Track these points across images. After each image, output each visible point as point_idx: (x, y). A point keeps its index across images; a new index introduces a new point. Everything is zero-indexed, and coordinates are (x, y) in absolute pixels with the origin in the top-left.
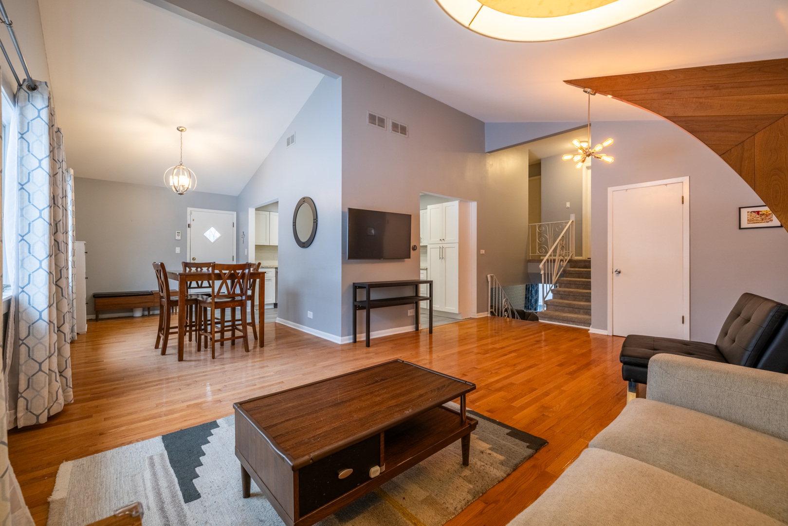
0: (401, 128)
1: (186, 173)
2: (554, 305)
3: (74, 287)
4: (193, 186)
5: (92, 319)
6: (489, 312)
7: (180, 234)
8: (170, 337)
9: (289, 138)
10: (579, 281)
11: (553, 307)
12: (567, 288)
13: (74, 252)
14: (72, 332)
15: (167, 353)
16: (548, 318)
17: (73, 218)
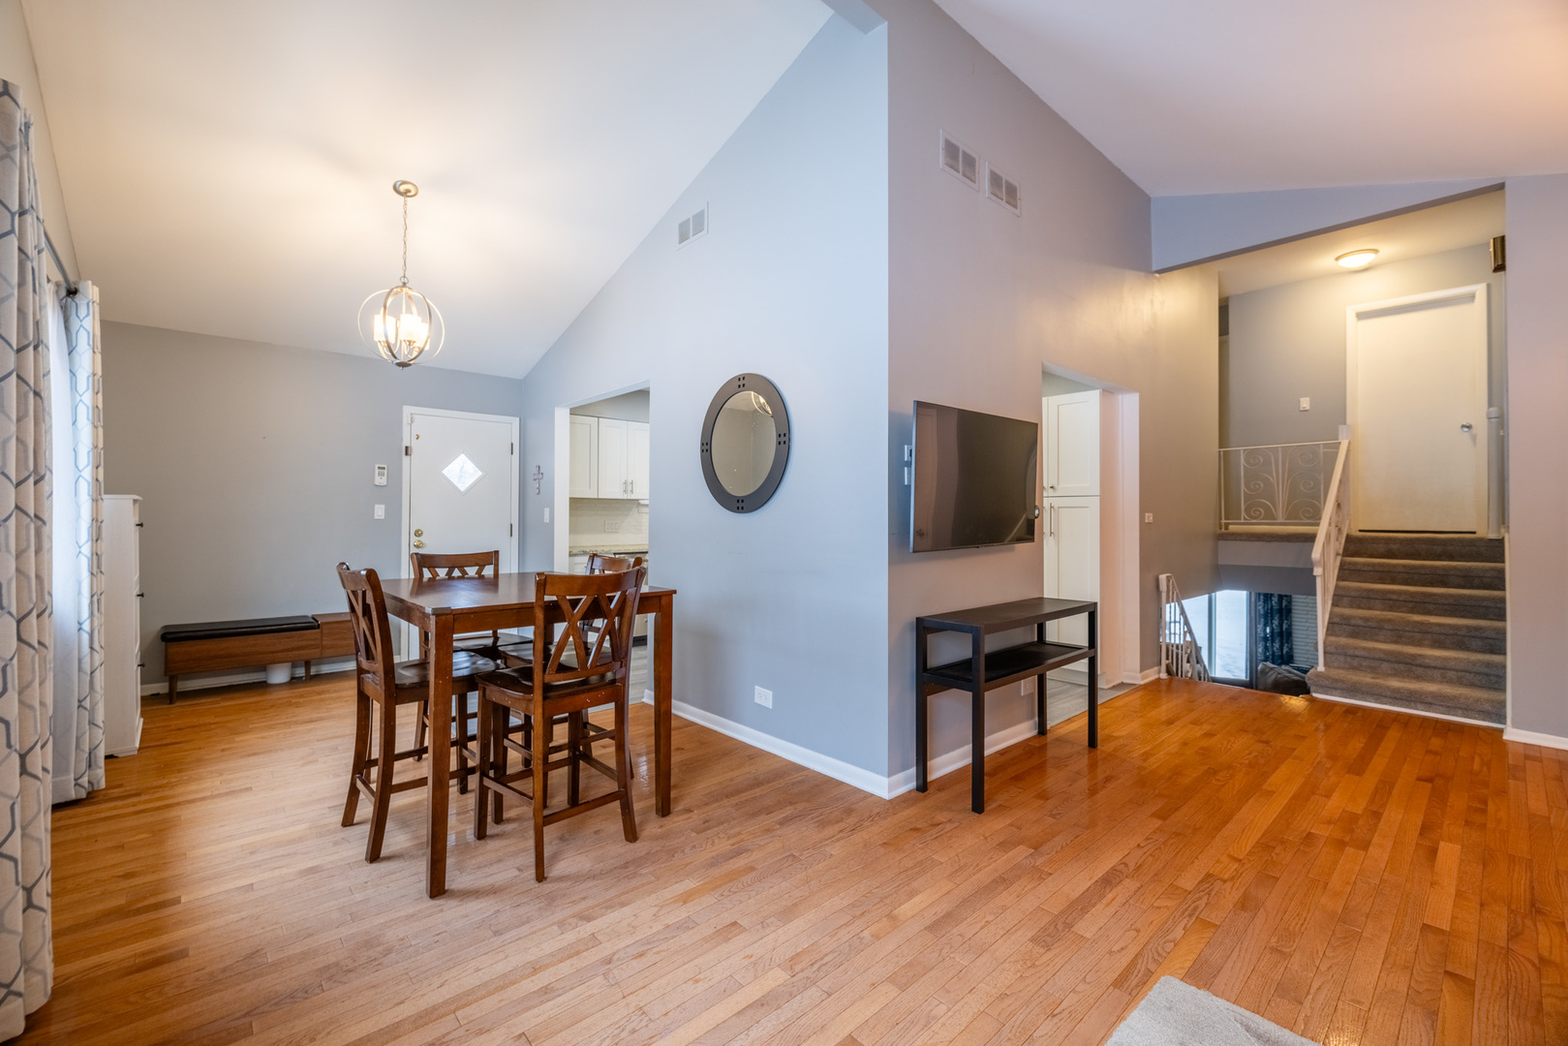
0: (1006, 187)
1: (414, 309)
2: (1346, 655)
3: (96, 633)
4: (434, 347)
5: (158, 694)
6: (1163, 667)
7: (386, 471)
8: (397, 801)
9: (689, 219)
10: (1400, 593)
11: (1342, 658)
12: (1359, 607)
13: (99, 529)
14: (90, 766)
15: (384, 852)
16: (1342, 689)
17: (96, 427)
